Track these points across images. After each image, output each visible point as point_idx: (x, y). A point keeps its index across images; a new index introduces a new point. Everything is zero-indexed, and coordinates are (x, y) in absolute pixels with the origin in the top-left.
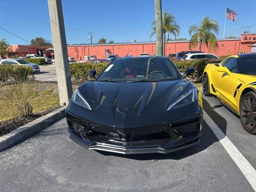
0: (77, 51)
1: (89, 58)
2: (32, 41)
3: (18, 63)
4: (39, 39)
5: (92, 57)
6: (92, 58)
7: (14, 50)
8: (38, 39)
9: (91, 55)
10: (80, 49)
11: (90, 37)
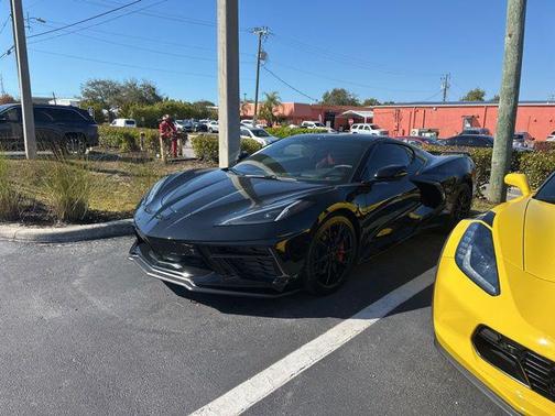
0: (398, 117)
1: (420, 133)
2: (326, 96)
3: (252, 134)
4: (339, 92)
5: (430, 131)
6: (428, 135)
7: (287, 113)
8: (336, 92)
9: (426, 128)
10: (405, 113)
11: (442, 87)
